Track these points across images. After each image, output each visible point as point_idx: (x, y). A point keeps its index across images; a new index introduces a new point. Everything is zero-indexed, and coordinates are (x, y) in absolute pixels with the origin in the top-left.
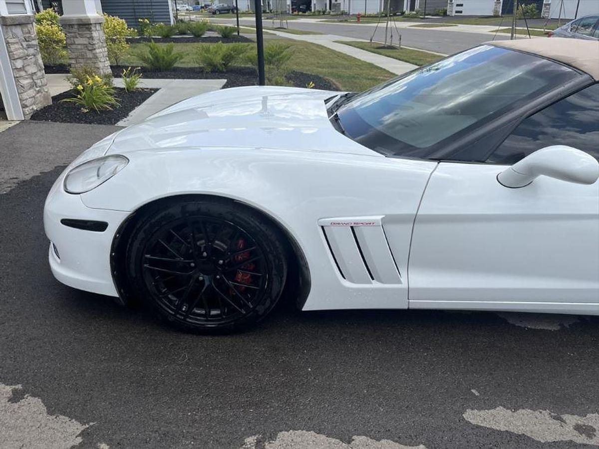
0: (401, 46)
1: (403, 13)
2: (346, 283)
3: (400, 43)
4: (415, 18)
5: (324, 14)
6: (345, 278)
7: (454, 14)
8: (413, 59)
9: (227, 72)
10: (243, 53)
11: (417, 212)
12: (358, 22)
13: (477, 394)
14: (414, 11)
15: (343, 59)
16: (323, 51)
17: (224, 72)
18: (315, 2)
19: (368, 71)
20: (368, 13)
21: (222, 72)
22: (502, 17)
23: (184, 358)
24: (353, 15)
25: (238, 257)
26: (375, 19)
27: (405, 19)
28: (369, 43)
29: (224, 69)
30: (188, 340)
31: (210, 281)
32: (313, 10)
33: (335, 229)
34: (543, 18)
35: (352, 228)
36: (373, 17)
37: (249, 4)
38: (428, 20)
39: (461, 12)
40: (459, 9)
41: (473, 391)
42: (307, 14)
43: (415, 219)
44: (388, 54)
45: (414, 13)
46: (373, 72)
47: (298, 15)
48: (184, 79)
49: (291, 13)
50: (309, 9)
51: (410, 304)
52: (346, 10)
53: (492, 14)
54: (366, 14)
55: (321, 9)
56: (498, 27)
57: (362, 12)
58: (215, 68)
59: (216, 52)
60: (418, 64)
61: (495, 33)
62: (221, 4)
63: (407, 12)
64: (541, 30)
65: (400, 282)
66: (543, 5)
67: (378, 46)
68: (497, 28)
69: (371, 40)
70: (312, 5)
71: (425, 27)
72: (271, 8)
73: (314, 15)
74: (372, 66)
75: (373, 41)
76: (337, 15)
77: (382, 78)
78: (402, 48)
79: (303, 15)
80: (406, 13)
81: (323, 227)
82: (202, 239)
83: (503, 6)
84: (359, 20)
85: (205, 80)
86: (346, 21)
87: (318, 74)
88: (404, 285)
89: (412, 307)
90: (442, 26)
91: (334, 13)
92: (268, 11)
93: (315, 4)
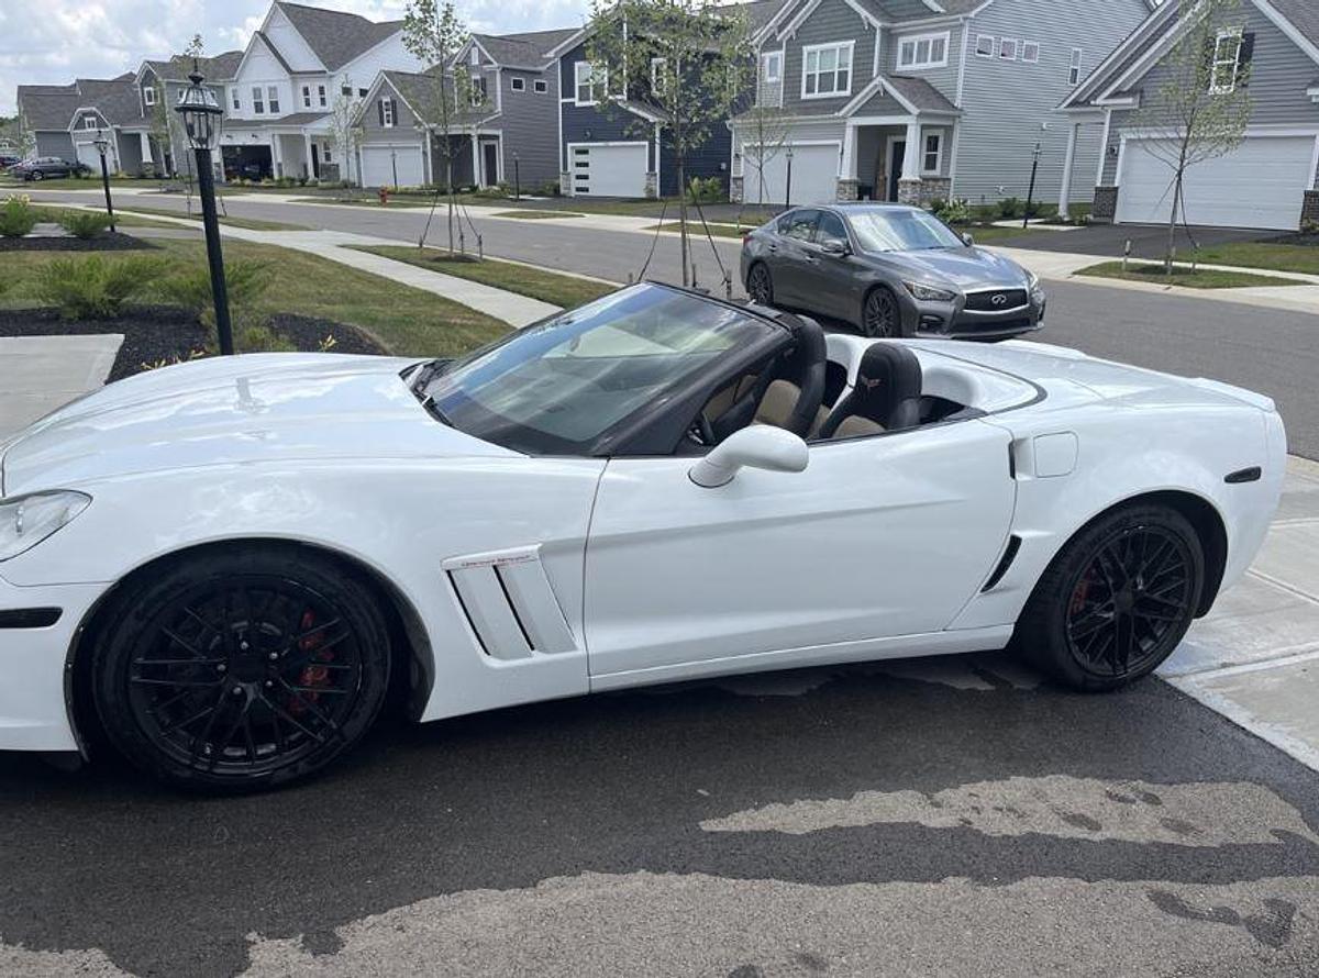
0: (484, 257)
1: (474, 189)
2: (493, 662)
3: (481, 250)
4: (501, 198)
5: (303, 185)
6: (489, 654)
7: (574, 193)
8: (512, 282)
9: (121, 317)
10: (154, 277)
11: (588, 532)
12: (383, 204)
13: (706, 794)
14: (495, 184)
15: (371, 285)
16: (321, 268)
17: (112, 318)
18: (280, 160)
19: (427, 308)
20: (402, 186)
21: (107, 318)
22: (661, 200)
23: (221, 834)
24: (370, 189)
25: (304, 643)
26: (418, 198)
27: (480, 199)
28: (417, 249)
29: (111, 311)
30: (216, 809)
31: (256, 693)
32: (276, 177)
33: (467, 572)
34: (734, 202)
35: (495, 567)
36: (412, 194)
37: (118, 158)
38: (524, 203)
39: (587, 190)
40: (582, 184)
41: (700, 791)
42: (263, 183)
43: (586, 546)
44: (460, 272)
45: (496, 188)
46: (440, 309)
47: (242, 185)
48: (16, 335)
49: (224, 179)
50: (268, 174)
51: (593, 682)
52: (354, 179)
53: (644, 195)
54: (396, 188)
55: (293, 174)
56: (659, 220)
57: (390, 185)
58: (90, 310)
59: (90, 277)
60: (524, 292)
61: (654, 233)
62: (46, 159)
63: (483, 187)
64: (732, 225)
65: (574, 648)
66: (731, 181)
67: (438, 255)
68: (656, 222)
69: (421, 244)
70: (274, 167)
71: (521, 217)
72: (175, 169)
73: (280, 187)
74: (433, 298)
75: (424, 246)
76: (333, 188)
77: (459, 321)
78: (485, 260)
79: (257, 187)
80: (481, 188)
81: (449, 572)
82: (242, 619)
83: (661, 181)
84: (384, 201)
85: (69, 337)
86: (356, 202)
87: (328, 317)
88: (581, 652)
89: (596, 687)
90: (555, 216)
91: (325, 184)
92: (167, 175)
93: (280, 165)
